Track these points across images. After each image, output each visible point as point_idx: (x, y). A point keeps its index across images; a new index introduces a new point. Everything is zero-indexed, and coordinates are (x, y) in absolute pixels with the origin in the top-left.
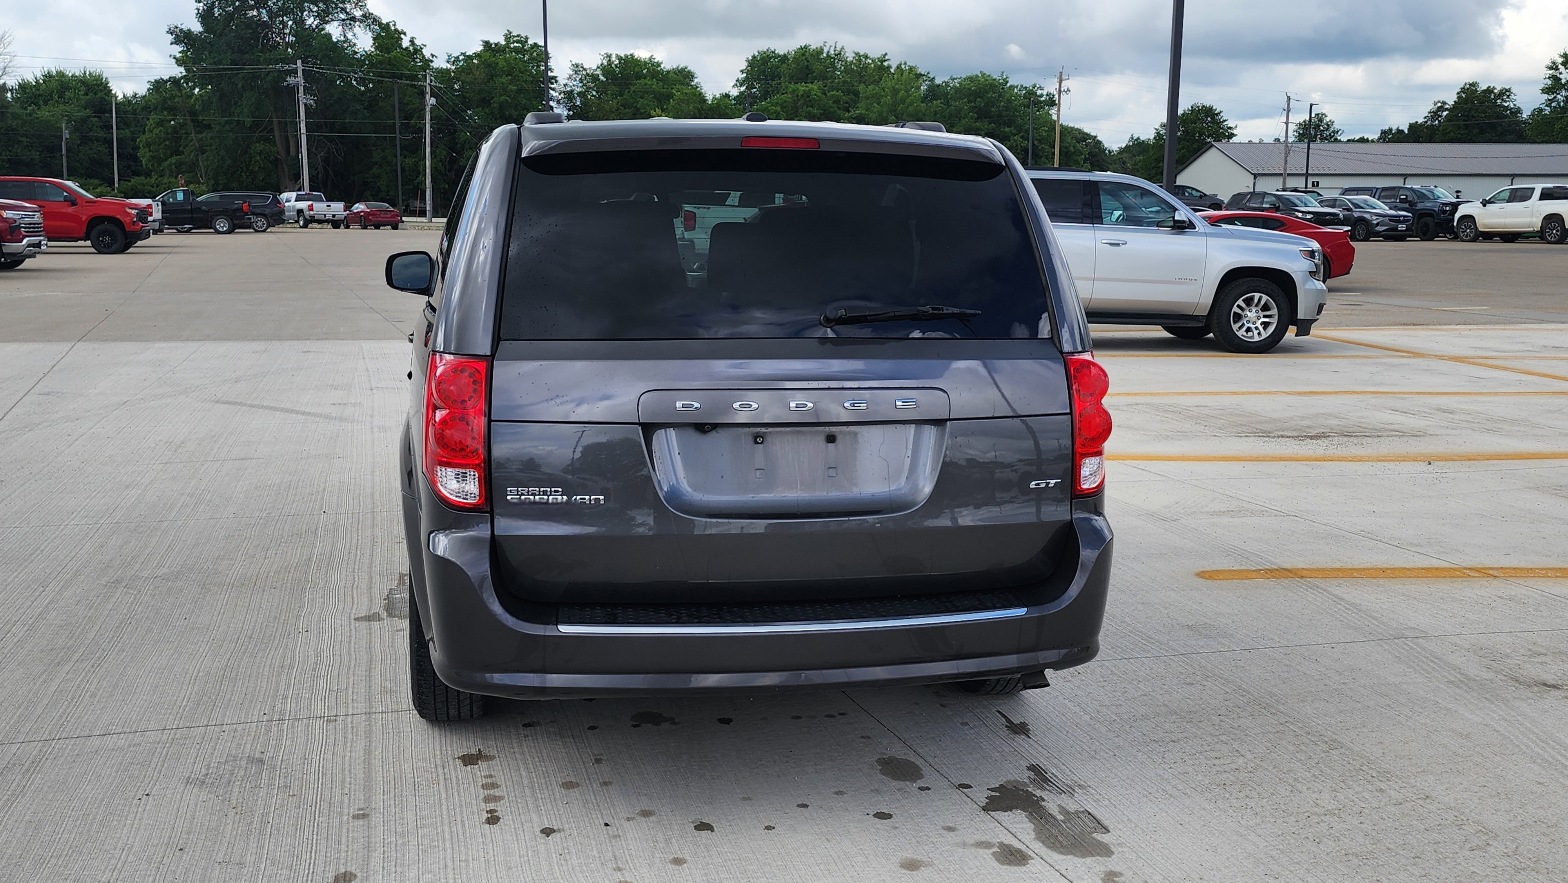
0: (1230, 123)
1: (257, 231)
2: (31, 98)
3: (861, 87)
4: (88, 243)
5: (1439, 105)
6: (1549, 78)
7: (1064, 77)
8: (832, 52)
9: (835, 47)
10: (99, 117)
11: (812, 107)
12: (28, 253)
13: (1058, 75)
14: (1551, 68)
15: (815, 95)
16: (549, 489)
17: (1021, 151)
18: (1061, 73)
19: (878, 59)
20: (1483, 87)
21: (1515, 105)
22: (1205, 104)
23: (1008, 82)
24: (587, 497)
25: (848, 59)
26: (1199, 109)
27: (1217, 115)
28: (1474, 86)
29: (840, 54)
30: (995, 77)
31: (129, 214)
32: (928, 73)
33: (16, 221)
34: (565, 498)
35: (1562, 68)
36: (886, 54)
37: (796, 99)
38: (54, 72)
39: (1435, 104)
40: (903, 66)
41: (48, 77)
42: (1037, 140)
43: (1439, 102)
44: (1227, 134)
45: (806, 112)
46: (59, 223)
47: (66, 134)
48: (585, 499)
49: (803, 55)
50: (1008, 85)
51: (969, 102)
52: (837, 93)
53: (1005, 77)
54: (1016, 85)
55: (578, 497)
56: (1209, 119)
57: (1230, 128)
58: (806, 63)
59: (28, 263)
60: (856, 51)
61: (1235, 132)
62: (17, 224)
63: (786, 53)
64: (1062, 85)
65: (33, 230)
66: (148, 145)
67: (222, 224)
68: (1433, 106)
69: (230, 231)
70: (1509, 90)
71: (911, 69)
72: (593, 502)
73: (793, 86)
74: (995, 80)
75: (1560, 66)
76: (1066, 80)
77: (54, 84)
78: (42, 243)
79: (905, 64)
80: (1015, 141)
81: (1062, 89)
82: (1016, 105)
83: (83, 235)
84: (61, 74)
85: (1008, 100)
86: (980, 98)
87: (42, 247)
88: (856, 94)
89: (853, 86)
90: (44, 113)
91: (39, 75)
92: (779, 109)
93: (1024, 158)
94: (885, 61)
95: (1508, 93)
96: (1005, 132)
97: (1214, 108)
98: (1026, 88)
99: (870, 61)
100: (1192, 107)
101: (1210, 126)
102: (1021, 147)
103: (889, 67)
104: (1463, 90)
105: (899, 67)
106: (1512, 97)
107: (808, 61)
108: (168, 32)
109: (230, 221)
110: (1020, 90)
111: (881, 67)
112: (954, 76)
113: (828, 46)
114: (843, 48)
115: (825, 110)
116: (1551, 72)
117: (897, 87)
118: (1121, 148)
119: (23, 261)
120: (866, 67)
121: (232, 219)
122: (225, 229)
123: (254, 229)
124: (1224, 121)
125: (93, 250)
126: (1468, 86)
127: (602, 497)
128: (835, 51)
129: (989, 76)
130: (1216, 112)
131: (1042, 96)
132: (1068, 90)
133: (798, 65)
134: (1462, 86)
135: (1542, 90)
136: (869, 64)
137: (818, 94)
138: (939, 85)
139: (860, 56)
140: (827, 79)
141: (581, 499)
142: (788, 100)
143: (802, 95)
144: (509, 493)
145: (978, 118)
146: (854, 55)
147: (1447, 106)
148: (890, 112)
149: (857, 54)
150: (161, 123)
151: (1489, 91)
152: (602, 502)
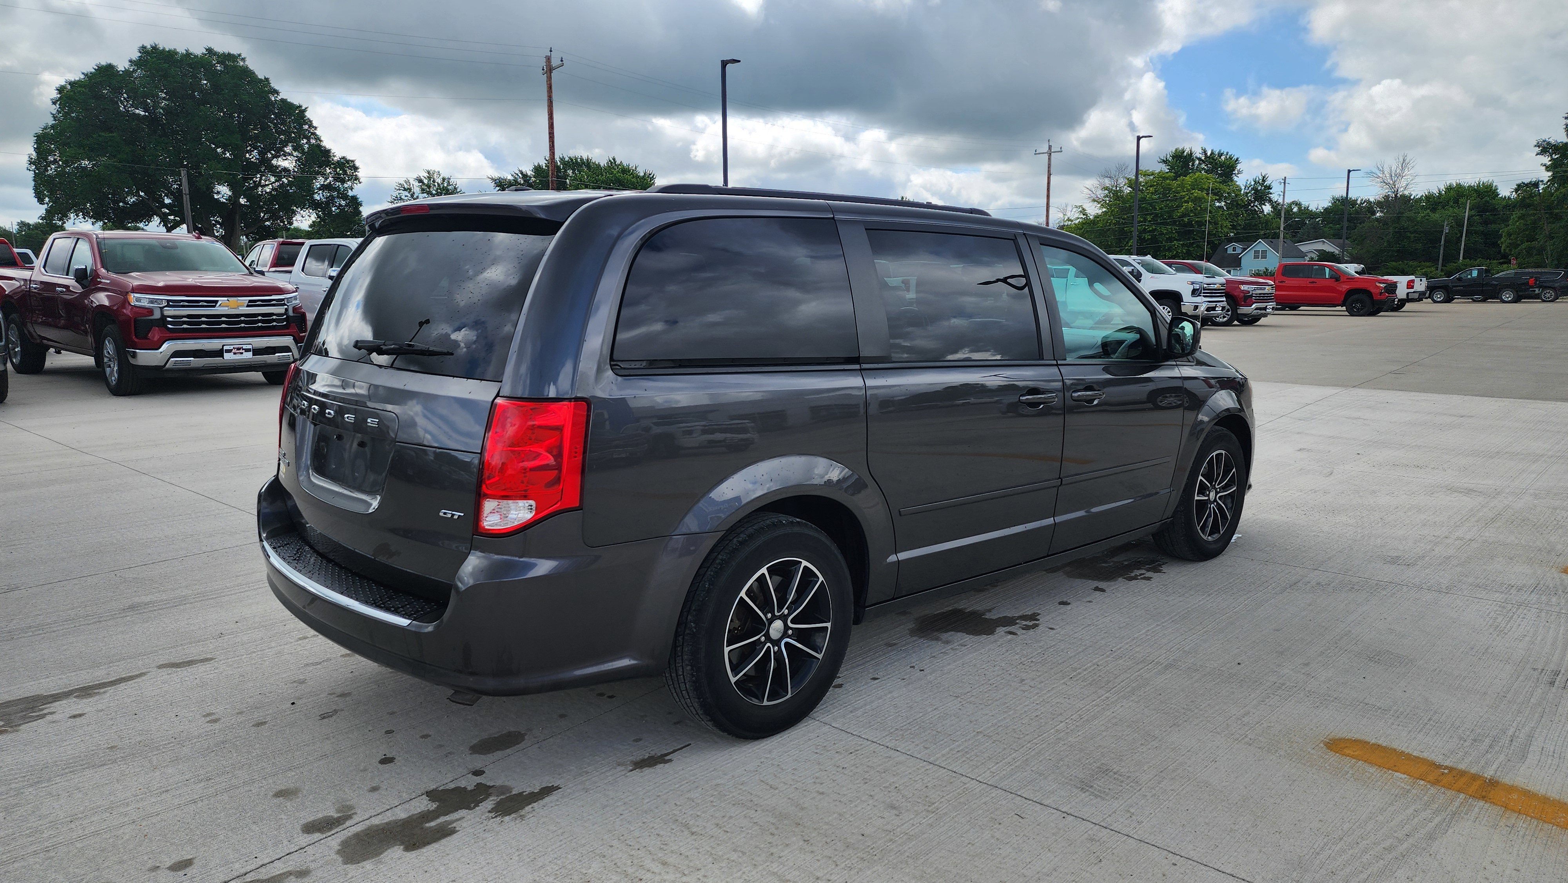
1: (1544, 301)
2: (1432, 205)
4: (1344, 309)
10: (1481, 216)
12: (1256, 314)
31: (1379, 287)
33: (1249, 292)
38: (1455, 185)
41: (1449, 189)
46: (1307, 293)
47: (1446, 230)
59: (1263, 321)
62: (1250, 294)
65: (1264, 298)
66: (1509, 235)
67: (1507, 296)
69: (1516, 301)
77: (1452, 193)
78: (1268, 307)
83: (1340, 302)
84: (1459, 186)
87: (1267, 310)
90: (1436, 216)
91: (1442, 188)
108: (1536, 146)
109: (1515, 293)
119: (1259, 319)
121: (1517, 291)
122: (1510, 299)
123: (1542, 299)
125: (1347, 313)
150: (1522, 217)
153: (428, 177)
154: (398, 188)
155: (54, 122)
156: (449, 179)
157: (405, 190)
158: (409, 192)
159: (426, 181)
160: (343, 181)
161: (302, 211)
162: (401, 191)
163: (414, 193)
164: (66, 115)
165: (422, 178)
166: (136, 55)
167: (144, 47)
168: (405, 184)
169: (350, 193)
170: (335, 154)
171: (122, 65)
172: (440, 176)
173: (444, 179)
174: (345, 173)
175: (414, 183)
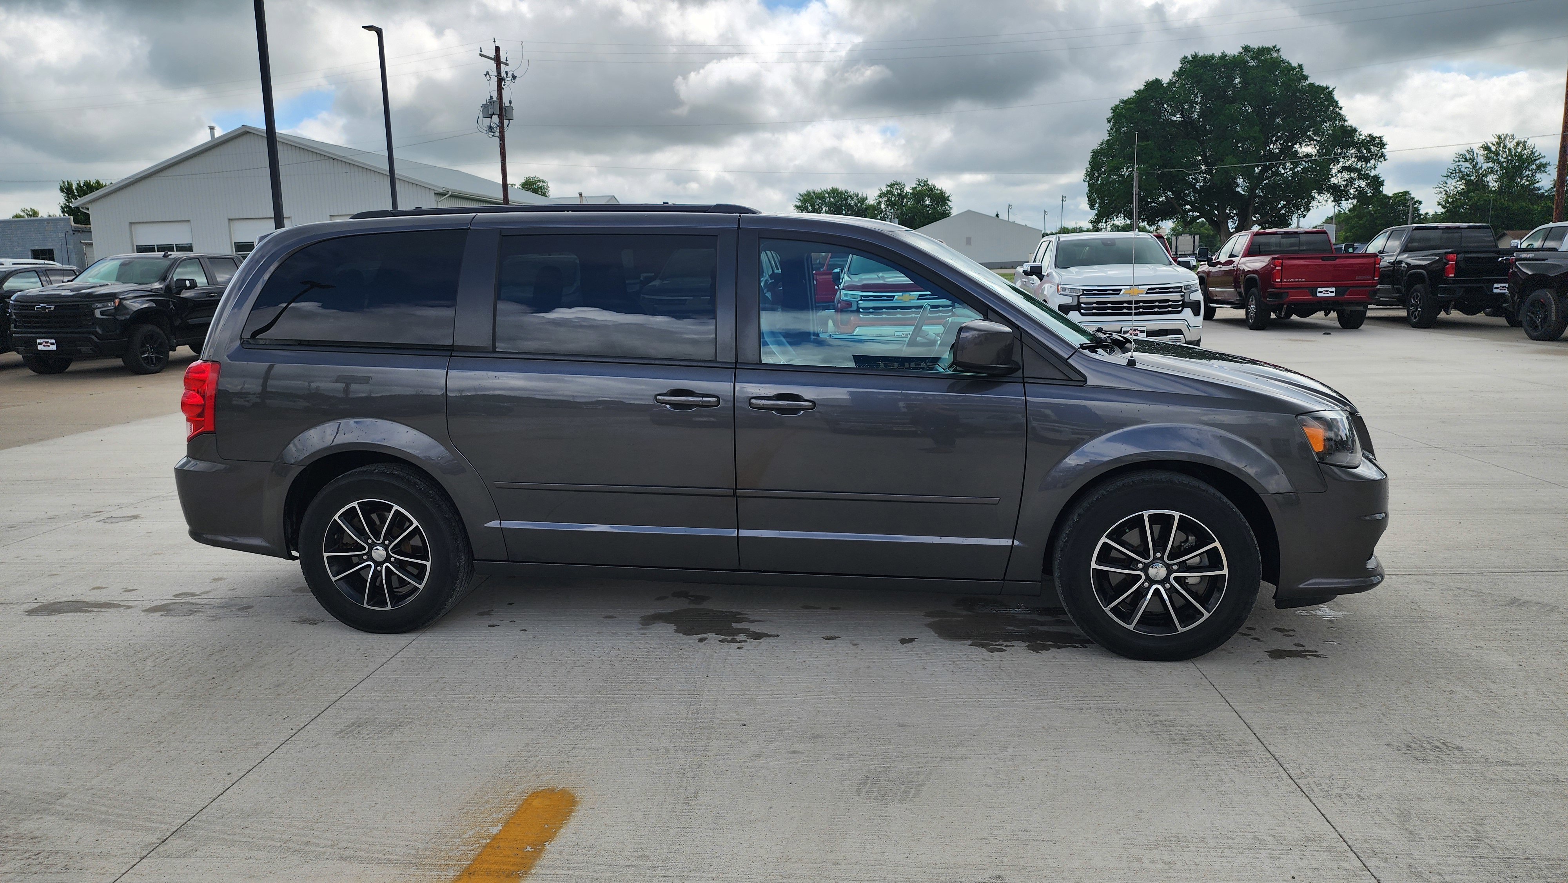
153: (1497, 143)
154: (1457, 160)
155: (1109, 138)
156: (1525, 142)
157: (1466, 160)
158: (1471, 164)
159: (1493, 148)
160: (1367, 161)
161: (1319, 197)
162: (1461, 163)
163: (1477, 163)
164: (1118, 130)
165: (1490, 145)
166: (1177, 66)
167: (1185, 58)
168: (1467, 154)
169: (1373, 173)
170: (1361, 133)
171: (1166, 77)
172: (1514, 139)
173: (1518, 144)
174: (1369, 150)
175: (1478, 151)
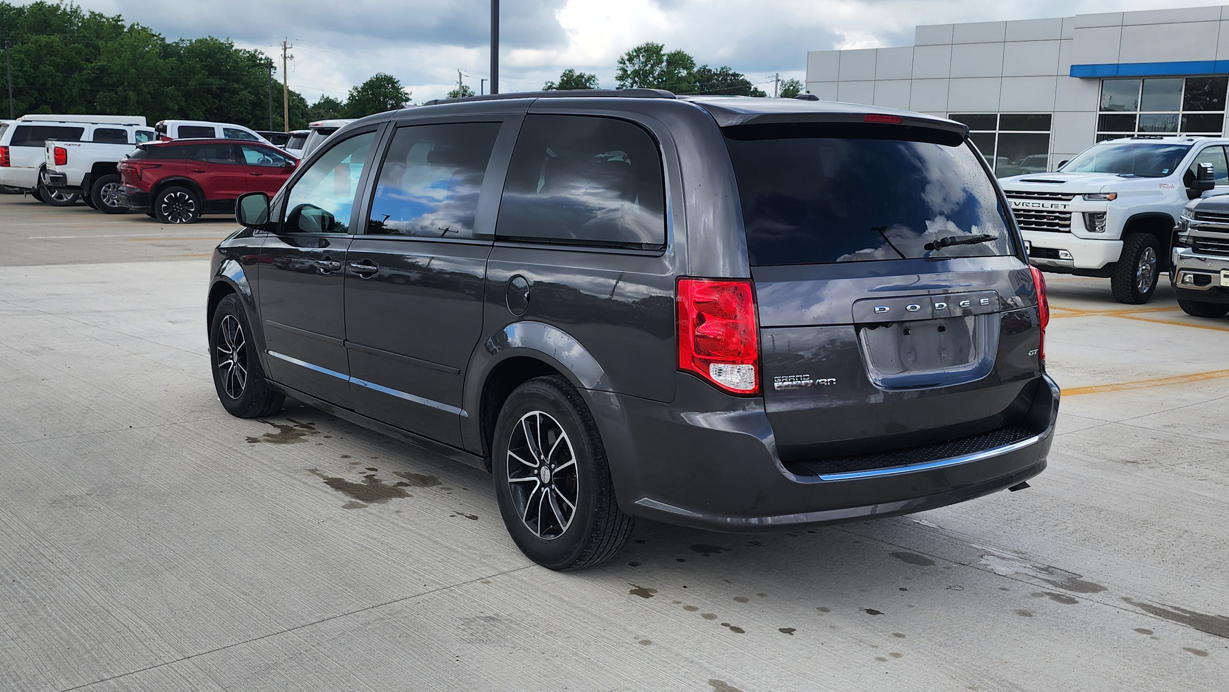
0: (406, 90)
3: (101, 43)
5: (549, 84)
6: (620, 69)
7: (288, 46)
8: (68, 10)
9: (72, 6)
11: (55, 56)
13: (283, 44)
14: (621, 63)
15: (58, 46)
16: (801, 376)
17: (250, 103)
18: (285, 43)
19: (112, 18)
20: (577, 73)
21: (598, 88)
22: (386, 74)
23: (233, 46)
24: (825, 380)
25: (85, 17)
26: (382, 78)
27: (396, 83)
28: (571, 72)
29: (77, 12)
30: (222, 41)
32: (160, 34)
34: (812, 381)
35: (627, 63)
36: (120, 15)
37: (39, 48)
39: (547, 83)
40: (136, 27)
42: (262, 95)
43: (549, 82)
44: (404, 98)
45: (50, 61)
48: (824, 381)
49: (40, 10)
50: (234, 49)
51: (201, 61)
52: (79, 46)
53: (230, 42)
54: (240, 49)
55: (820, 381)
56: (390, 86)
57: (407, 94)
58: (44, 18)
60: (92, 11)
61: (410, 97)
63: (21, 7)
64: (287, 52)
68: (545, 85)
70: (593, 77)
71: (144, 29)
72: (829, 384)
73: (35, 37)
74: (222, 44)
75: (626, 62)
76: (289, 48)
79: (138, 24)
80: (243, 95)
81: (287, 56)
82: (243, 65)
85: (235, 61)
86: (211, 58)
88: (96, 48)
89: (92, 40)
92: (23, 56)
93: (252, 109)
94: (119, 21)
95: (593, 79)
96: (235, 88)
97: (394, 77)
98: (248, 52)
99: (105, 20)
100: (377, 76)
101: (391, 91)
102: (249, 100)
103: (123, 27)
104: (565, 75)
105: (132, 27)
106: (596, 81)
107: (45, 16)
110: (243, 54)
111: (115, 26)
112: (183, 39)
113: (64, 4)
114: (78, 7)
115: (68, 60)
116: (621, 65)
117: (135, 44)
118: (315, 105)
120: (100, 25)
124: (401, 88)
126: (567, 72)
127: (834, 380)
128: (71, 9)
129: (217, 40)
130: (395, 81)
131: (261, 59)
132: (292, 57)
133: (36, 18)
134: (564, 72)
135: (617, 78)
136: (104, 22)
137: (61, 45)
138: (169, 45)
139: (96, 15)
140: (66, 33)
141: (822, 382)
142: (31, 49)
143: (46, 46)
144: (775, 381)
145: (209, 75)
146: (90, 14)
147: (554, 86)
148: (131, 65)
149: (92, 13)
151: (581, 76)
152: (834, 383)
